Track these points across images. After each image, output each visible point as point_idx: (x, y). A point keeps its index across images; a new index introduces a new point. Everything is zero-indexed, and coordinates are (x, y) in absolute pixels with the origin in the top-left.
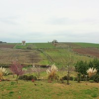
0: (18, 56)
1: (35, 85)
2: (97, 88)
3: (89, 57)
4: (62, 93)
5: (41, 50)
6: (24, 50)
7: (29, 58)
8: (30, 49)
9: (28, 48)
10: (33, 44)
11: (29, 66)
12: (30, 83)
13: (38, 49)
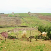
0: (10, 21)
1: (14, 42)
2: (44, 45)
3: (47, 21)
4: (26, 48)
5: (22, 17)
6: (13, 18)
7: (16, 22)
8: (16, 17)
9: (15, 16)
10: (18, 14)
11: (15, 26)
12: (12, 41)
13: (20, 17)
